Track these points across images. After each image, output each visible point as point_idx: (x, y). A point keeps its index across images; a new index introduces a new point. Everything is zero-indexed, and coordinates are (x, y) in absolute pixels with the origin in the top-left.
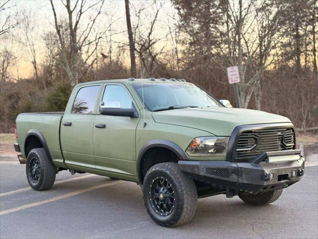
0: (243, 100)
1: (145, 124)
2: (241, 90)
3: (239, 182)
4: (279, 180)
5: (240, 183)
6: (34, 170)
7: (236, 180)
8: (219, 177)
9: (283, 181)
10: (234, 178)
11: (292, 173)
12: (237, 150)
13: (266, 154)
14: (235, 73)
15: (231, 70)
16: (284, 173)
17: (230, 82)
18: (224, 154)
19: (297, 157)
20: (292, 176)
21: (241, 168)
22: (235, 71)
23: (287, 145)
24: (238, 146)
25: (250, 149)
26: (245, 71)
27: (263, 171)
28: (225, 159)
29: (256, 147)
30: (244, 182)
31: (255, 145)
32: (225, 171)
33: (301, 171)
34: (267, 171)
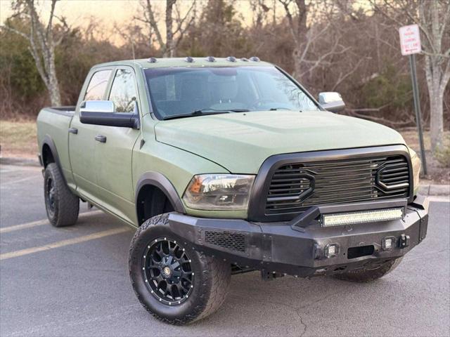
0: (436, 81)
1: (143, 142)
2: (434, 64)
3: (264, 260)
4: (348, 258)
5: (265, 263)
6: (51, 195)
7: (257, 257)
8: (227, 250)
9: (361, 259)
10: (253, 252)
11: (382, 242)
12: (269, 199)
13: (318, 210)
14: (412, 37)
15: (407, 32)
16: (362, 244)
17: (404, 52)
18: (245, 206)
19: (396, 213)
20: (382, 249)
21: (268, 235)
22: (412, 33)
23: (388, 187)
24: (273, 193)
25: (297, 197)
26: (442, 32)
27: (313, 240)
28: (245, 216)
29: (311, 193)
30: (273, 261)
31: (310, 189)
32: (239, 240)
33: (404, 239)
34: (321, 242)
